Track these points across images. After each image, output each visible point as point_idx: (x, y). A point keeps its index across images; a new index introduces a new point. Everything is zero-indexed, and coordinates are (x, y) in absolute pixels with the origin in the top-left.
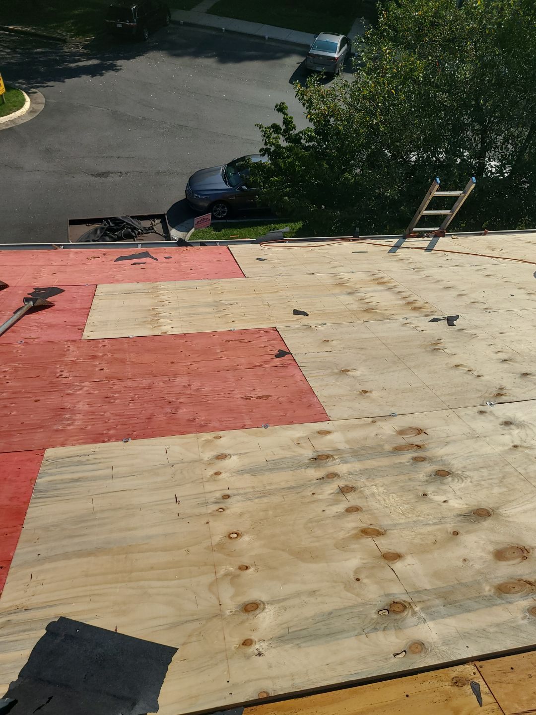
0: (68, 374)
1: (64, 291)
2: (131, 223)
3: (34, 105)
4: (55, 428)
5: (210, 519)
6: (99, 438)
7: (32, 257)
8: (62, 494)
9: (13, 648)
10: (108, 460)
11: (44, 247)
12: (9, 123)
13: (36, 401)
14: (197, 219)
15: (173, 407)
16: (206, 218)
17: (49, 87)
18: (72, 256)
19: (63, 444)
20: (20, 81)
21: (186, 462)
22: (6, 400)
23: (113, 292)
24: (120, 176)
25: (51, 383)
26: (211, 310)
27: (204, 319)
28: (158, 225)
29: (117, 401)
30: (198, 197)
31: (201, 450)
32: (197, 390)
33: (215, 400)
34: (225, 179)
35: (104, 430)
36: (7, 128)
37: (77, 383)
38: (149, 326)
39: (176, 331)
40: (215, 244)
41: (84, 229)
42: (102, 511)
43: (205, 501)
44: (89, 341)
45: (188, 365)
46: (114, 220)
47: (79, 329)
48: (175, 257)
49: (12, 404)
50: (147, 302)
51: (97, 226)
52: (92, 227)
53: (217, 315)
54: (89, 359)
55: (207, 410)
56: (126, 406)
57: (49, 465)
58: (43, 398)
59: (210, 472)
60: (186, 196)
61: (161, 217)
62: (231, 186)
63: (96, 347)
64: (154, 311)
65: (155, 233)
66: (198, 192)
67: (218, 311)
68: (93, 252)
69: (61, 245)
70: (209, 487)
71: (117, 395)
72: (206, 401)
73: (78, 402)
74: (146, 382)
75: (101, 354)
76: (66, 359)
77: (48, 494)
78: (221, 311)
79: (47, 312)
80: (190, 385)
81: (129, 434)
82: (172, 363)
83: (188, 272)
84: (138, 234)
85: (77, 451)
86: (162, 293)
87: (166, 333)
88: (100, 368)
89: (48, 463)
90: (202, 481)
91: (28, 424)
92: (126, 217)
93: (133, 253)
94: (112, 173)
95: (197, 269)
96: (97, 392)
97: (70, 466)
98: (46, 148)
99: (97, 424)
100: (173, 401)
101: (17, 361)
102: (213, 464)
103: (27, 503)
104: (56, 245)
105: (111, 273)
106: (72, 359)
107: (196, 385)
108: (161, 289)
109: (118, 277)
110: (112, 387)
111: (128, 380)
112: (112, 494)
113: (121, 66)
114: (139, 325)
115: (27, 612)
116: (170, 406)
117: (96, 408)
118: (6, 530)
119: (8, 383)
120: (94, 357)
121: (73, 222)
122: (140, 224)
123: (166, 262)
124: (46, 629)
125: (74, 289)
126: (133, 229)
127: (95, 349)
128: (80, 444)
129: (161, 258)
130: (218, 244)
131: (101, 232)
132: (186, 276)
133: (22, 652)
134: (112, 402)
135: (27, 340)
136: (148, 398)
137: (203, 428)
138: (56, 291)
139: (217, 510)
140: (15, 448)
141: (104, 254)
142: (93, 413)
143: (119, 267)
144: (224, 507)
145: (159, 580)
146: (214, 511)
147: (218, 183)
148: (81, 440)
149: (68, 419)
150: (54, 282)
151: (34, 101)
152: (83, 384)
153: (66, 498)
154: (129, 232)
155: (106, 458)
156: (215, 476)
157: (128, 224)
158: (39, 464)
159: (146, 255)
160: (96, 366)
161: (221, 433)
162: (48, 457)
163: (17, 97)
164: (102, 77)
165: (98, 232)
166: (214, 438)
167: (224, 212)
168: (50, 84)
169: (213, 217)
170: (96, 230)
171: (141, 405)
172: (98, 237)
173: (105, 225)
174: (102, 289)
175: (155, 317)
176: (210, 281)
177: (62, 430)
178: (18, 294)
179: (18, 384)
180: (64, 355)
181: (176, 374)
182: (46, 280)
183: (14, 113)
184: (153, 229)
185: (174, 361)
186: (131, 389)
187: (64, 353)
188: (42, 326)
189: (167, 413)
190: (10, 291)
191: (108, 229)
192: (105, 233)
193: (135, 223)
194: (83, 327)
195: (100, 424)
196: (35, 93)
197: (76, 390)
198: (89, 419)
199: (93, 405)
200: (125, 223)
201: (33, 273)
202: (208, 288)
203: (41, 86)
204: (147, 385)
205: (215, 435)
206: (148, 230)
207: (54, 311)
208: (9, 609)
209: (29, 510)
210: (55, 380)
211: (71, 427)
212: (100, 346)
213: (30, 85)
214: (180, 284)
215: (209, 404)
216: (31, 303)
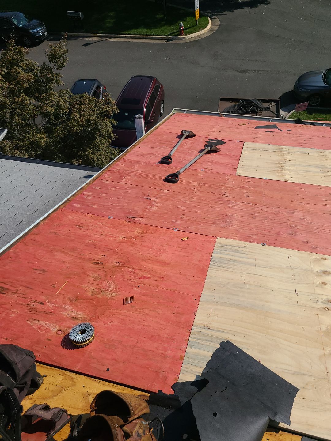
0: (228, 195)
1: (225, 143)
2: (257, 103)
3: (213, 26)
4: (222, 226)
5: (319, 313)
6: (247, 238)
7: (208, 120)
8: (226, 267)
9: (202, 348)
10: (252, 254)
11: (214, 115)
12: (197, 37)
13: (211, 207)
14: (298, 105)
15: (293, 231)
16: (304, 104)
17: (224, 15)
18: (230, 122)
19: (226, 237)
20: (208, 11)
21: (302, 269)
22: (195, 203)
23: (254, 148)
24: (254, 73)
25: (219, 198)
26: (318, 170)
27: (314, 175)
28: (273, 106)
29: (257, 218)
30: (302, 90)
31: (312, 264)
32: (308, 223)
33: (322, 233)
34: (324, 80)
35: (250, 235)
36: (196, 40)
37: (234, 202)
38: (277, 174)
39: (294, 180)
40: (321, 125)
41: (228, 105)
42: (249, 284)
43: (315, 299)
44: (240, 176)
45: (303, 205)
46: (247, 100)
47: (234, 168)
48: (294, 131)
49: (198, 206)
50: (276, 158)
51: (236, 103)
52: (233, 104)
53: (323, 175)
54: (240, 188)
55: (316, 238)
56: (262, 222)
57: (219, 247)
58: (215, 206)
59: (319, 281)
60: (294, 90)
61: (276, 101)
62: (327, 84)
63: (244, 181)
64: (280, 165)
65: (271, 111)
66: (303, 87)
67: (323, 172)
68: (242, 121)
69: (224, 114)
70: (318, 291)
71: (257, 214)
72: (315, 232)
73: (234, 213)
74: (275, 210)
75: (247, 186)
76: (227, 185)
77: (219, 264)
78: (325, 172)
79: (216, 154)
80: (304, 219)
81: (265, 241)
82: (292, 201)
83: (302, 142)
84: (259, 111)
85: (234, 243)
86: (285, 154)
87: (288, 180)
88: (247, 195)
89: (218, 246)
90: (313, 285)
91: (207, 220)
92: (254, 100)
93: (266, 124)
94: (249, 70)
95: (309, 141)
96: (245, 210)
97: (231, 251)
98: (215, 53)
99: (246, 230)
100: (293, 227)
101: (201, 181)
102: (320, 276)
103: (208, 266)
104: (221, 114)
105: (252, 135)
106: (230, 186)
107: (309, 219)
108: (284, 151)
109: (257, 139)
110: (254, 208)
111: (264, 206)
112: (255, 276)
113: (270, 1)
114: (270, 172)
115: (209, 330)
116: (291, 230)
117: (244, 219)
118: (197, 279)
119: (196, 193)
120: (243, 187)
121: (223, 100)
122: (262, 104)
123: (287, 133)
124: (220, 344)
125: (231, 143)
126: (258, 107)
127: (244, 183)
128: (236, 239)
129: (284, 130)
130: (324, 125)
131: (237, 107)
132: (301, 145)
133: (207, 352)
134: (254, 218)
135: (206, 170)
136: (276, 220)
137: (314, 249)
138: (221, 142)
139: (324, 308)
140: (201, 232)
141: (249, 123)
142: (243, 222)
143: (258, 133)
144: (329, 308)
145: (286, 340)
146: (322, 308)
147: (319, 82)
148: (236, 237)
149: (229, 222)
150: (220, 137)
151: (213, 24)
152: (237, 203)
153: (229, 270)
154: (254, 109)
155: (252, 252)
156: (323, 285)
157: (255, 104)
158: (214, 245)
159: (275, 127)
160: (244, 194)
161: (326, 257)
162: (218, 242)
163: (205, 21)
164: (257, 9)
165: (236, 107)
166: (321, 258)
167: (317, 102)
168: (224, 13)
169: (309, 105)
170: (235, 106)
171: (272, 224)
172: (235, 110)
173: (241, 103)
174: (247, 145)
175: (280, 169)
176: (317, 150)
177: (225, 228)
178: (200, 141)
179: (202, 195)
180: (226, 183)
181: (295, 209)
182: (215, 135)
183: (200, 32)
184: (270, 109)
185: (294, 200)
186: (266, 212)
187: (225, 181)
188: (213, 162)
189: (289, 234)
190: (196, 138)
191: (242, 106)
192: (240, 108)
193: (259, 104)
194: (237, 168)
195: (247, 230)
196: (216, 18)
197: (233, 205)
198: (241, 225)
199: (242, 217)
200: (253, 103)
201: (208, 130)
202: (316, 155)
203: (219, 14)
204: (276, 212)
205: (322, 257)
206: (266, 109)
207: (220, 154)
208: (200, 325)
209: (209, 271)
210: (221, 197)
211: (231, 228)
212: (247, 181)
213: (213, 14)
214: (296, 149)
215: (317, 234)
216: (209, 148)
